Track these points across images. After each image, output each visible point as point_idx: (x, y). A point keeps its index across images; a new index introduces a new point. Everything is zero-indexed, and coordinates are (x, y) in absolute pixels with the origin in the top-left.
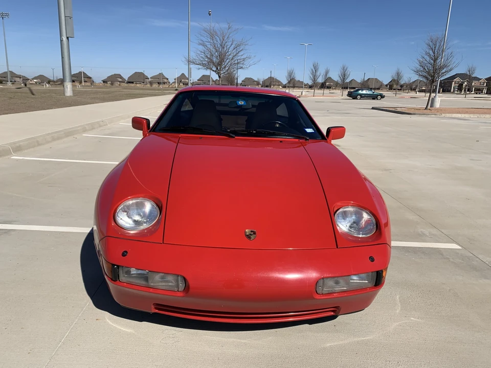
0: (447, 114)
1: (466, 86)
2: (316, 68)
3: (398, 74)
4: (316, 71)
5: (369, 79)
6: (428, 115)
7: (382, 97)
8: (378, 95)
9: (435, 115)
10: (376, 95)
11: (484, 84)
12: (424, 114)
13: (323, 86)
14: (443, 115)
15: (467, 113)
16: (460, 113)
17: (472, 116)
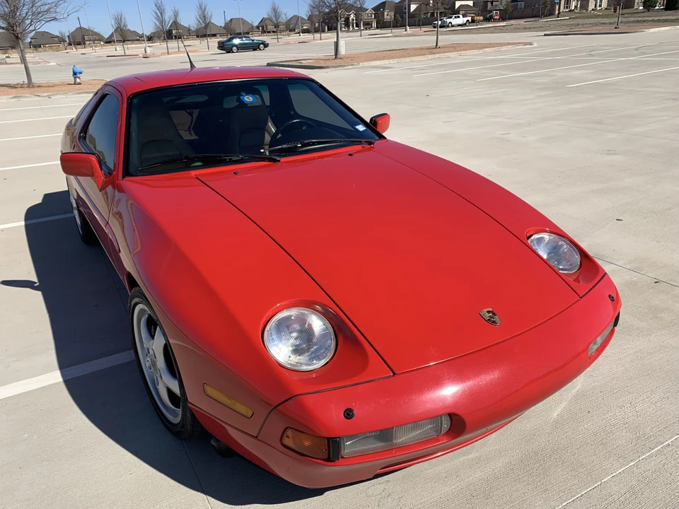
0: (365, 63)
1: (353, 20)
2: (160, 10)
3: (275, 10)
4: (161, 14)
5: (231, 20)
6: (344, 66)
7: (266, 45)
8: (260, 44)
9: (352, 65)
10: (256, 43)
11: (371, 16)
12: (339, 66)
13: (169, 36)
14: (361, 64)
15: (384, 58)
16: (379, 60)
17: (391, 61)
